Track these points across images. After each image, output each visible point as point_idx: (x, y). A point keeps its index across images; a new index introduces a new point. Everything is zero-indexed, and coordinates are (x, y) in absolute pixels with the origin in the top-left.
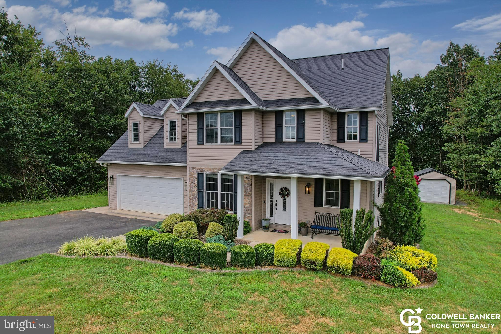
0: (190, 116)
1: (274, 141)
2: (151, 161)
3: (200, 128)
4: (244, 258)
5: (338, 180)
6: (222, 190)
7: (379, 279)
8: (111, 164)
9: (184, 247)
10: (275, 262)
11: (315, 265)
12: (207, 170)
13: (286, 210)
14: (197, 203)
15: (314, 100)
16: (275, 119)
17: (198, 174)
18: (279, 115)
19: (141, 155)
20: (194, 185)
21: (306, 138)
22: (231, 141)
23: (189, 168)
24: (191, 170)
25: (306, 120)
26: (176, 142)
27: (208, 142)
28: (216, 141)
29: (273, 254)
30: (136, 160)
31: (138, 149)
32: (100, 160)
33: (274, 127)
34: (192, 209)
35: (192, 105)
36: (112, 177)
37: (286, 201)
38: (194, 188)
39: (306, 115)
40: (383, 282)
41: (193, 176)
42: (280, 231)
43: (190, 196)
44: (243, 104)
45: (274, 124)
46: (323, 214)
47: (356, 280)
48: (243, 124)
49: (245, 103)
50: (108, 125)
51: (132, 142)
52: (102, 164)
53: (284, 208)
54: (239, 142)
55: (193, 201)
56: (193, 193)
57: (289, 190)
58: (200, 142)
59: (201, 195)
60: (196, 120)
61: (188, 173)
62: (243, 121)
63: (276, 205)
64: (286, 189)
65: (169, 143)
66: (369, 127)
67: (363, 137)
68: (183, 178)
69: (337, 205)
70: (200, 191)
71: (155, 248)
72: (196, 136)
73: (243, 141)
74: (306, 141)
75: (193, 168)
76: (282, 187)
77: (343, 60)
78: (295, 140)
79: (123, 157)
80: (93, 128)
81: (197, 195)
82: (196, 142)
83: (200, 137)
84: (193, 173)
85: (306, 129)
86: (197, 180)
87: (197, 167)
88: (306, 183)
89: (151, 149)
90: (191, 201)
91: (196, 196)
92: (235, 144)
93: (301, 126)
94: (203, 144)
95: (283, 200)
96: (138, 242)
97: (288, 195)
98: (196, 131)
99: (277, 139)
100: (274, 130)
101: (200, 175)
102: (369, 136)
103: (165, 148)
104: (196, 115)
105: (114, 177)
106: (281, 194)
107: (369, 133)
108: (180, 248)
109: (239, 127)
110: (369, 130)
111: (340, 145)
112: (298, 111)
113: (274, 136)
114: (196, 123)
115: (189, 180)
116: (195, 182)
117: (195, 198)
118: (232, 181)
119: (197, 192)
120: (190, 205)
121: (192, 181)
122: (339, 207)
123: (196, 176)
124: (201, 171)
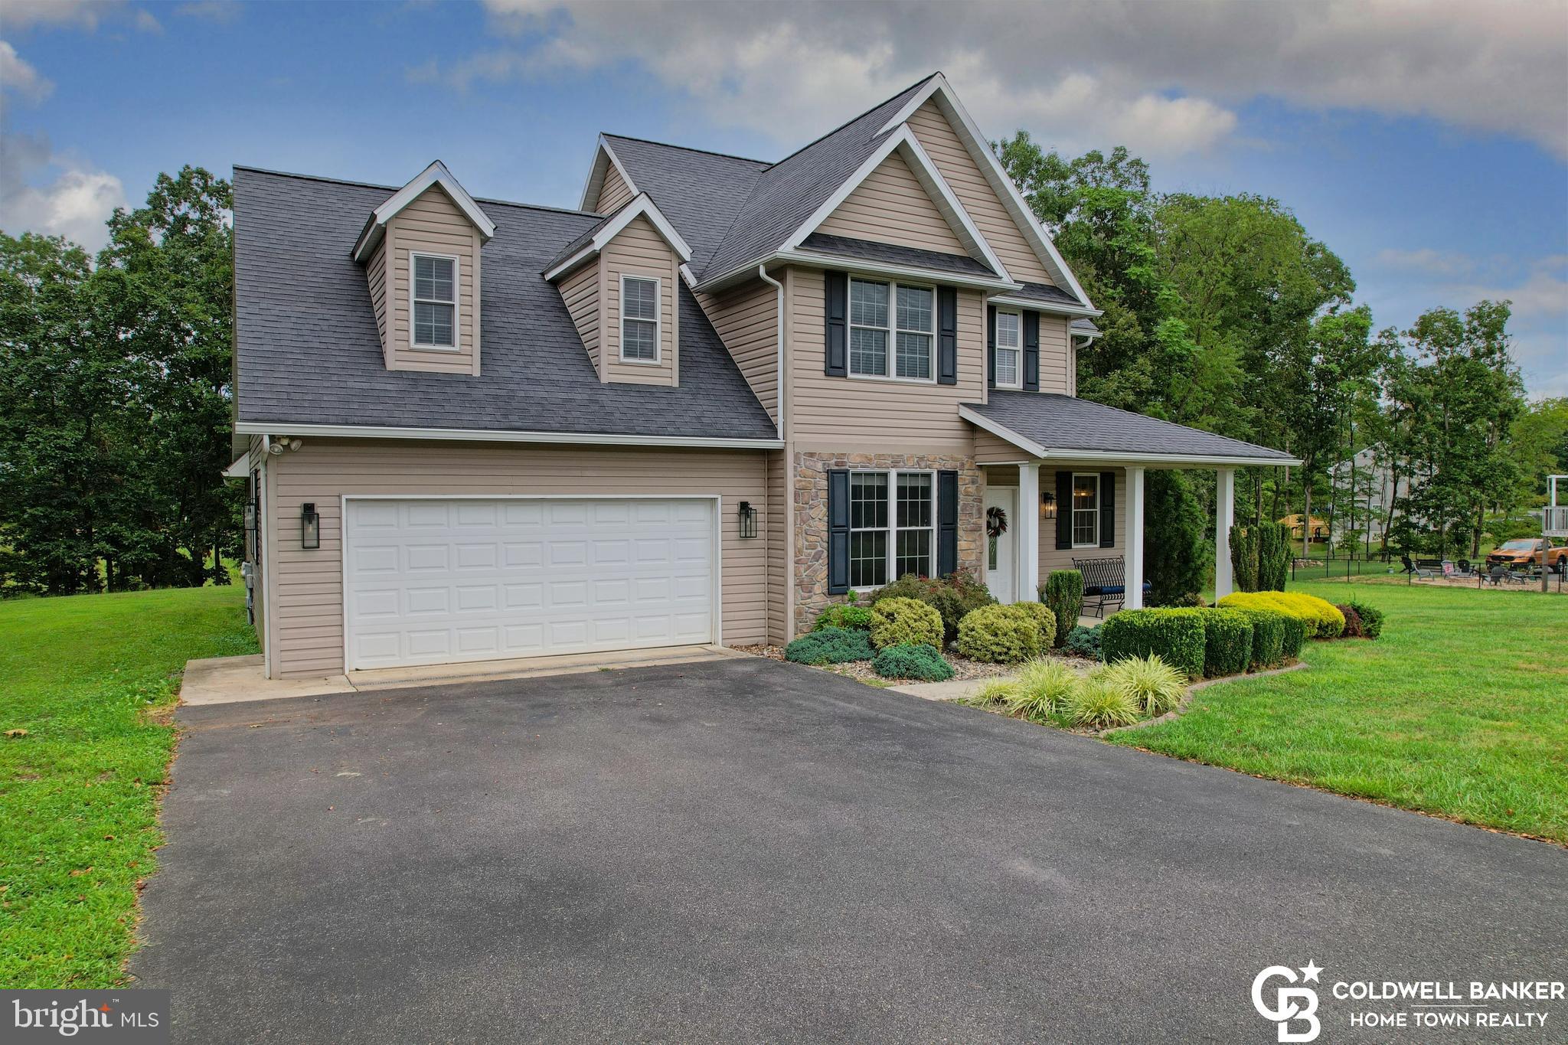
0: (797, 274)
3: (834, 322)
6: (900, 521)
12: (858, 460)
13: (995, 568)
14: (824, 573)
17: (831, 474)
20: (813, 513)
21: (1041, 383)
22: (927, 373)
23: (797, 456)
24: (802, 463)
25: (1041, 340)
26: (657, 362)
27: (857, 368)
28: (882, 370)
34: (807, 595)
36: (309, 512)
37: (995, 543)
38: (812, 524)
39: (1041, 324)
41: (810, 482)
43: (798, 552)
48: (959, 327)
53: (993, 561)
55: (810, 567)
56: (811, 538)
58: (834, 369)
59: (839, 543)
60: (822, 294)
61: (790, 472)
62: (959, 318)
64: (999, 512)
65: (620, 364)
68: (719, 497)
70: (837, 529)
72: (822, 348)
73: (959, 376)
75: (812, 455)
76: (991, 507)
78: (1020, 385)
81: (822, 547)
82: (822, 366)
83: (837, 351)
84: (809, 472)
85: (1041, 362)
86: (824, 494)
87: (825, 451)
89: (532, 381)
90: (802, 570)
91: (820, 549)
92: (939, 382)
93: (1031, 350)
94: (844, 375)
95: (991, 544)
98: (822, 330)
101: (836, 476)
103: (606, 381)
104: (823, 278)
105: (322, 512)
106: (987, 526)
109: (948, 334)
112: (1026, 312)
114: (822, 303)
115: (796, 495)
116: (815, 502)
117: (817, 558)
118: (926, 491)
119: (825, 536)
120: (799, 584)
121: (806, 499)
122: (1098, 545)
123: (823, 482)
124: (836, 464)
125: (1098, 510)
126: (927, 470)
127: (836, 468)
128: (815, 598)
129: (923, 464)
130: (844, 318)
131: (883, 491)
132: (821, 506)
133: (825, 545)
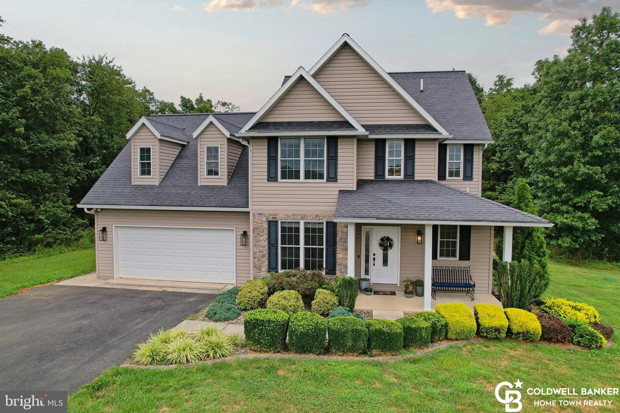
0: (254, 140)
1: (373, 178)
2: (183, 204)
3: (272, 159)
5: (456, 226)
6: (306, 243)
7: (571, 342)
8: (102, 209)
9: (352, 331)
10: (450, 335)
11: (499, 333)
12: (283, 216)
13: (387, 265)
14: (266, 263)
15: (429, 128)
16: (374, 149)
17: (269, 222)
18: (380, 144)
19: (160, 196)
20: (261, 238)
21: (416, 175)
22: (321, 177)
23: (254, 215)
24: (256, 217)
25: (416, 153)
26: (219, 177)
27: (283, 177)
28: (298, 177)
30: (154, 203)
31: (152, 187)
32: (84, 204)
33: (373, 160)
34: (258, 271)
35: (260, 125)
36: (104, 230)
37: (387, 254)
38: (261, 242)
39: (416, 146)
40: (579, 343)
41: (259, 226)
42: (385, 293)
43: (255, 253)
44: (345, 129)
45: (373, 156)
46: (453, 269)
47: (545, 345)
48: (339, 154)
49: (346, 128)
50: (47, 147)
51: (139, 176)
52: (89, 209)
53: (385, 262)
54: (333, 178)
55: (260, 260)
56: (260, 249)
57: (392, 240)
58: (272, 178)
59: (273, 251)
60: (266, 147)
61: (251, 221)
62: (339, 151)
63: (374, 259)
64: (388, 239)
65: (205, 178)
66: (474, 163)
67: (468, 174)
68: (235, 229)
69: (454, 255)
70: (272, 245)
72: (266, 170)
73: (339, 178)
74: (416, 179)
75: (261, 214)
76: (383, 236)
77: (422, 80)
78: (402, 177)
79: (128, 198)
81: (266, 252)
82: (266, 177)
83: (273, 171)
84: (260, 221)
85: (416, 164)
86: (266, 232)
87: (267, 213)
88: (416, 230)
89: (174, 186)
90: (256, 261)
91: (264, 253)
92: (327, 181)
93: (410, 158)
94: (277, 181)
95: (384, 253)
96: (273, 330)
97: (391, 246)
98: (266, 162)
99: (376, 175)
100: (373, 164)
101: (272, 224)
102: (474, 173)
103: (199, 185)
104: (266, 141)
105: (108, 230)
106: (381, 245)
107: (474, 170)
109: (333, 158)
110: (474, 166)
112: (406, 141)
113: (373, 171)
114: (266, 151)
115: (254, 231)
116: (262, 234)
117: (263, 256)
118: (321, 230)
119: (267, 247)
120: (255, 266)
121: (258, 232)
122: (458, 258)
123: (266, 226)
124: (272, 218)
125: (458, 240)
126: (320, 221)
127: (272, 220)
128: (262, 273)
129: (317, 218)
130: (276, 156)
131: (297, 230)
132: (265, 235)
133: (267, 251)
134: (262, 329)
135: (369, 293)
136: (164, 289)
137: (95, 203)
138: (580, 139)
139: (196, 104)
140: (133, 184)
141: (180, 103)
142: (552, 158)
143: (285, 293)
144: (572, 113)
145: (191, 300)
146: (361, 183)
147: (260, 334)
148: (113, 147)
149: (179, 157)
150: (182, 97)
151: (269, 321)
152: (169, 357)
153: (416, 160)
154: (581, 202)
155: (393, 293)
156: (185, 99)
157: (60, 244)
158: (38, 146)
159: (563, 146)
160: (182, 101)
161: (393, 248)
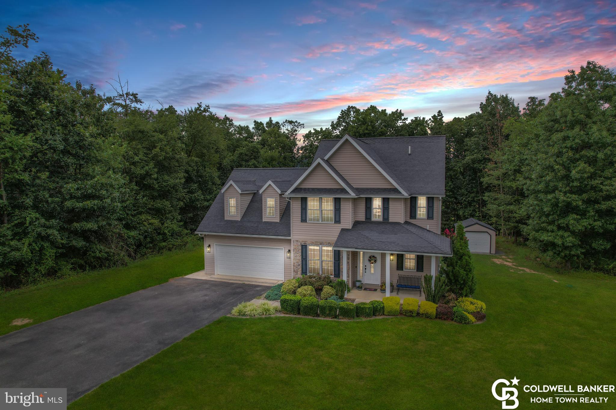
0: (294, 199)
1: (364, 220)
3: (303, 209)
4: (367, 311)
7: (452, 320)
8: (208, 235)
9: (329, 306)
10: (385, 313)
11: (412, 313)
12: (310, 243)
14: (301, 269)
15: (395, 191)
16: (365, 203)
17: (302, 246)
18: (368, 201)
19: (241, 227)
20: (298, 255)
21: (390, 219)
22: (331, 220)
23: (293, 241)
24: (295, 242)
25: (390, 205)
26: (275, 216)
27: (310, 220)
28: (318, 220)
29: (383, 307)
30: (238, 232)
31: (236, 222)
32: (199, 231)
33: (364, 209)
34: (296, 274)
35: (297, 190)
36: (209, 246)
38: (298, 257)
39: (390, 202)
40: (456, 321)
41: (297, 247)
42: (370, 290)
43: (294, 263)
45: (364, 207)
46: (404, 276)
47: (438, 321)
48: (342, 208)
49: (344, 193)
51: (229, 215)
52: (201, 235)
54: (338, 221)
55: (297, 267)
56: (297, 261)
57: (376, 258)
58: (303, 220)
59: (304, 263)
60: (300, 203)
61: (292, 245)
62: (341, 205)
63: (366, 269)
64: (374, 257)
65: (267, 217)
66: (434, 208)
67: (430, 216)
68: (283, 248)
69: (414, 268)
70: (304, 259)
71: (308, 307)
72: (300, 215)
73: (341, 221)
74: (390, 221)
75: (297, 241)
76: (371, 255)
77: (410, 147)
78: (381, 220)
79: (223, 229)
80: (153, 189)
81: (300, 263)
82: (300, 220)
83: (304, 216)
84: (297, 245)
85: (390, 212)
86: (300, 251)
87: (301, 240)
89: (249, 221)
90: (295, 268)
92: (335, 223)
93: (386, 209)
94: (306, 222)
95: (371, 266)
96: (292, 304)
97: (375, 261)
98: (300, 211)
99: (366, 218)
100: (364, 211)
101: (304, 247)
102: (434, 215)
103: (263, 221)
104: (300, 199)
105: (211, 246)
106: (369, 260)
107: (434, 213)
108: (326, 307)
109: (338, 210)
110: (434, 211)
111: (413, 221)
112: (384, 199)
113: (364, 216)
114: (300, 205)
115: (294, 250)
116: (298, 252)
117: (299, 265)
119: (301, 260)
120: (294, 271)
121: (296, 251)
122: (416, 270)
123: (300, 248)
124: (304, 243)
126: (331, 246)
128: (298, 275)
129: (329, 244)
130: (306, 208)
131: (318, 251)
132: (300, 253)
134: (287, 304)
135: (360, 289)
136: (244, 282)
137: (204, 231)
138: (563, 172)
139: (267, 127)
140: (225, 219)
141: (253, 126)
142: (541, 187)
143: (306, 287)
144: (556, 151)
145: (258, 289)
146: (356, 224)
147: (287, 306)
148: (206, 176)
149: (252, 201)
150: (255, 122)
151: (291, 300)
152: (246, 313)
153: (390, 210)
154: (564, 223)
155: (376, 290)
156: (258, 122)
157: (175, 249)
158: (163, 184)
159: (548, 178)
160: (255, 125)
161: (377, 262)
